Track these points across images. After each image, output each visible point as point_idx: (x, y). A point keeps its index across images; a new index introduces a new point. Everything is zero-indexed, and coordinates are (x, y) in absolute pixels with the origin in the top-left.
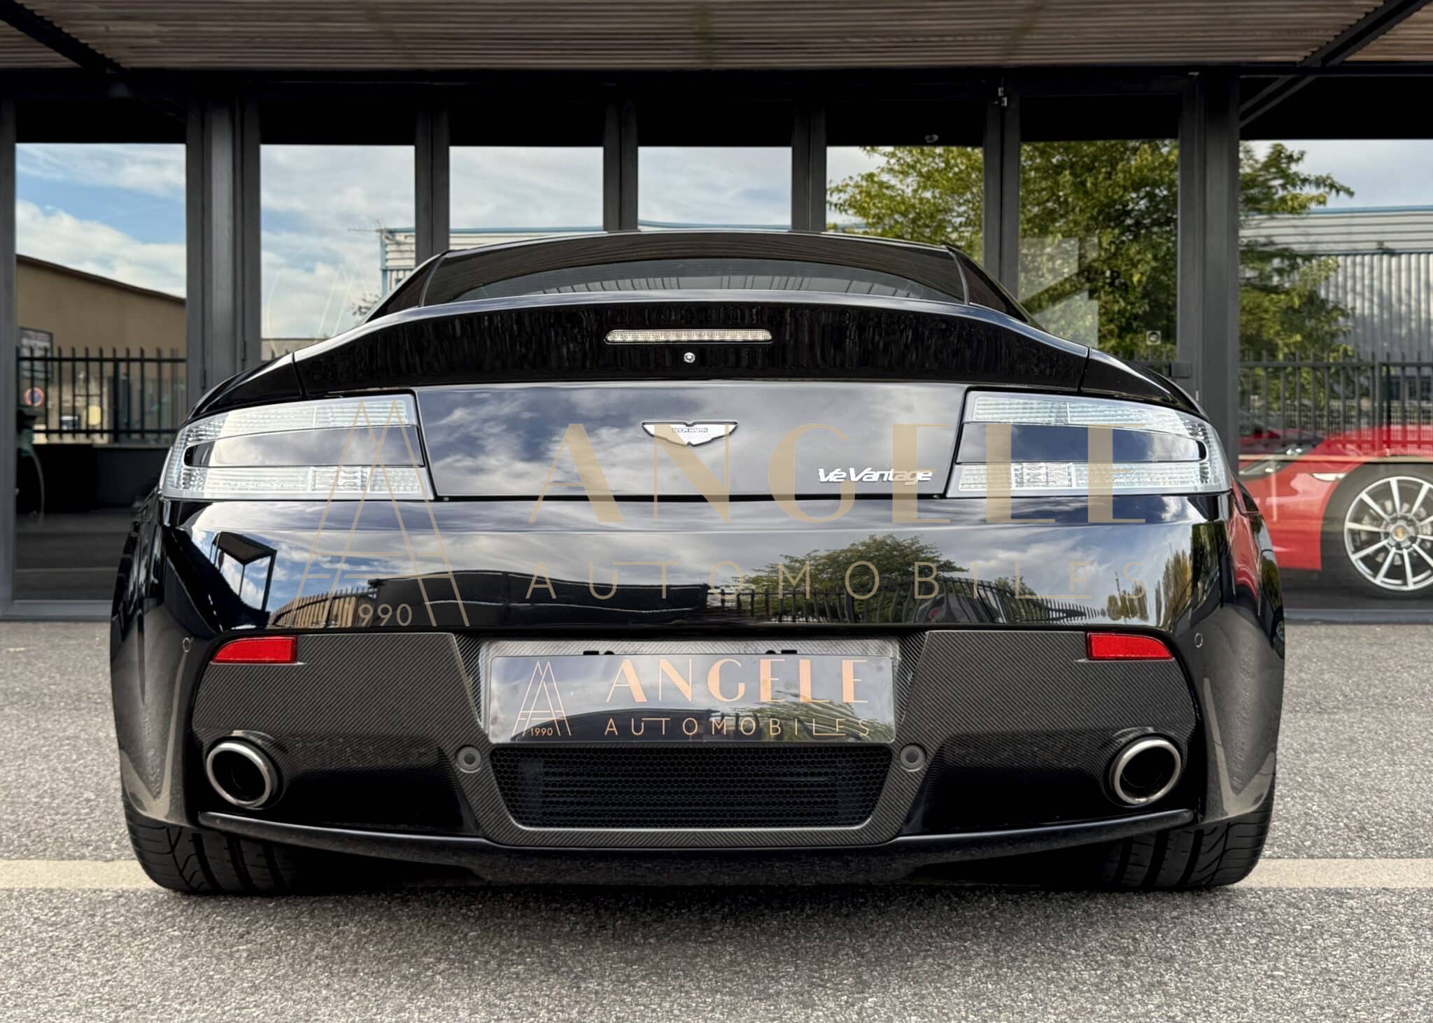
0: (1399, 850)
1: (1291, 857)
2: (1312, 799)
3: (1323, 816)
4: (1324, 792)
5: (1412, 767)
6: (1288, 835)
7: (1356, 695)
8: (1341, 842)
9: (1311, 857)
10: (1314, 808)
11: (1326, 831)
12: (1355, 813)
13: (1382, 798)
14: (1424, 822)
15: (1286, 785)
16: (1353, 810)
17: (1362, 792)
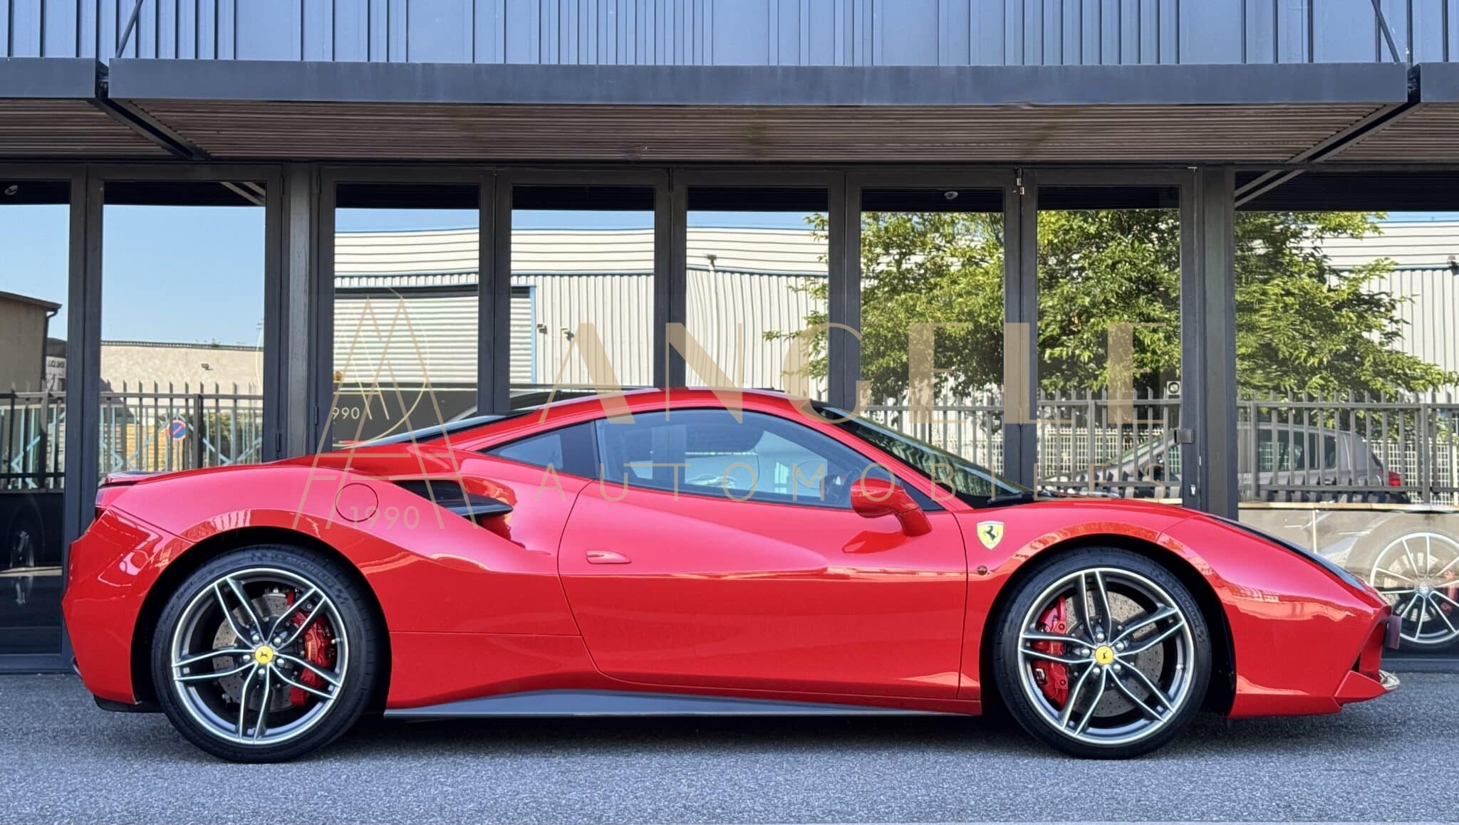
0: (1309, 818)
1: (1230, 821)
2: (1257, 790)
3: (1262, 799)
4: (1268, 786)
5: (1343, 772)
6: (1233, 809)
7: (1322, 726)
8: (1270, 813)
9: (1246, 821)
10: (1258, 795)
11: (1261, 807)
12: (1286, 798)
13: (1310, 789)
14: (1335, 803)
15: (1240, 781)
16: (1286, 796)
17: (1298, 786)
